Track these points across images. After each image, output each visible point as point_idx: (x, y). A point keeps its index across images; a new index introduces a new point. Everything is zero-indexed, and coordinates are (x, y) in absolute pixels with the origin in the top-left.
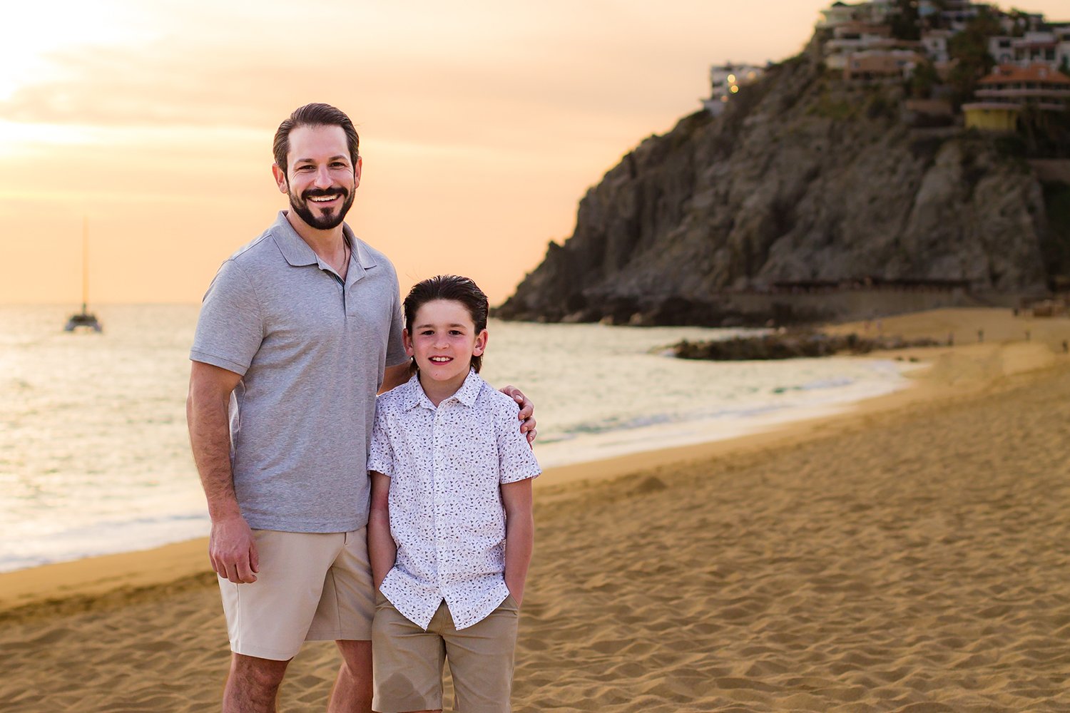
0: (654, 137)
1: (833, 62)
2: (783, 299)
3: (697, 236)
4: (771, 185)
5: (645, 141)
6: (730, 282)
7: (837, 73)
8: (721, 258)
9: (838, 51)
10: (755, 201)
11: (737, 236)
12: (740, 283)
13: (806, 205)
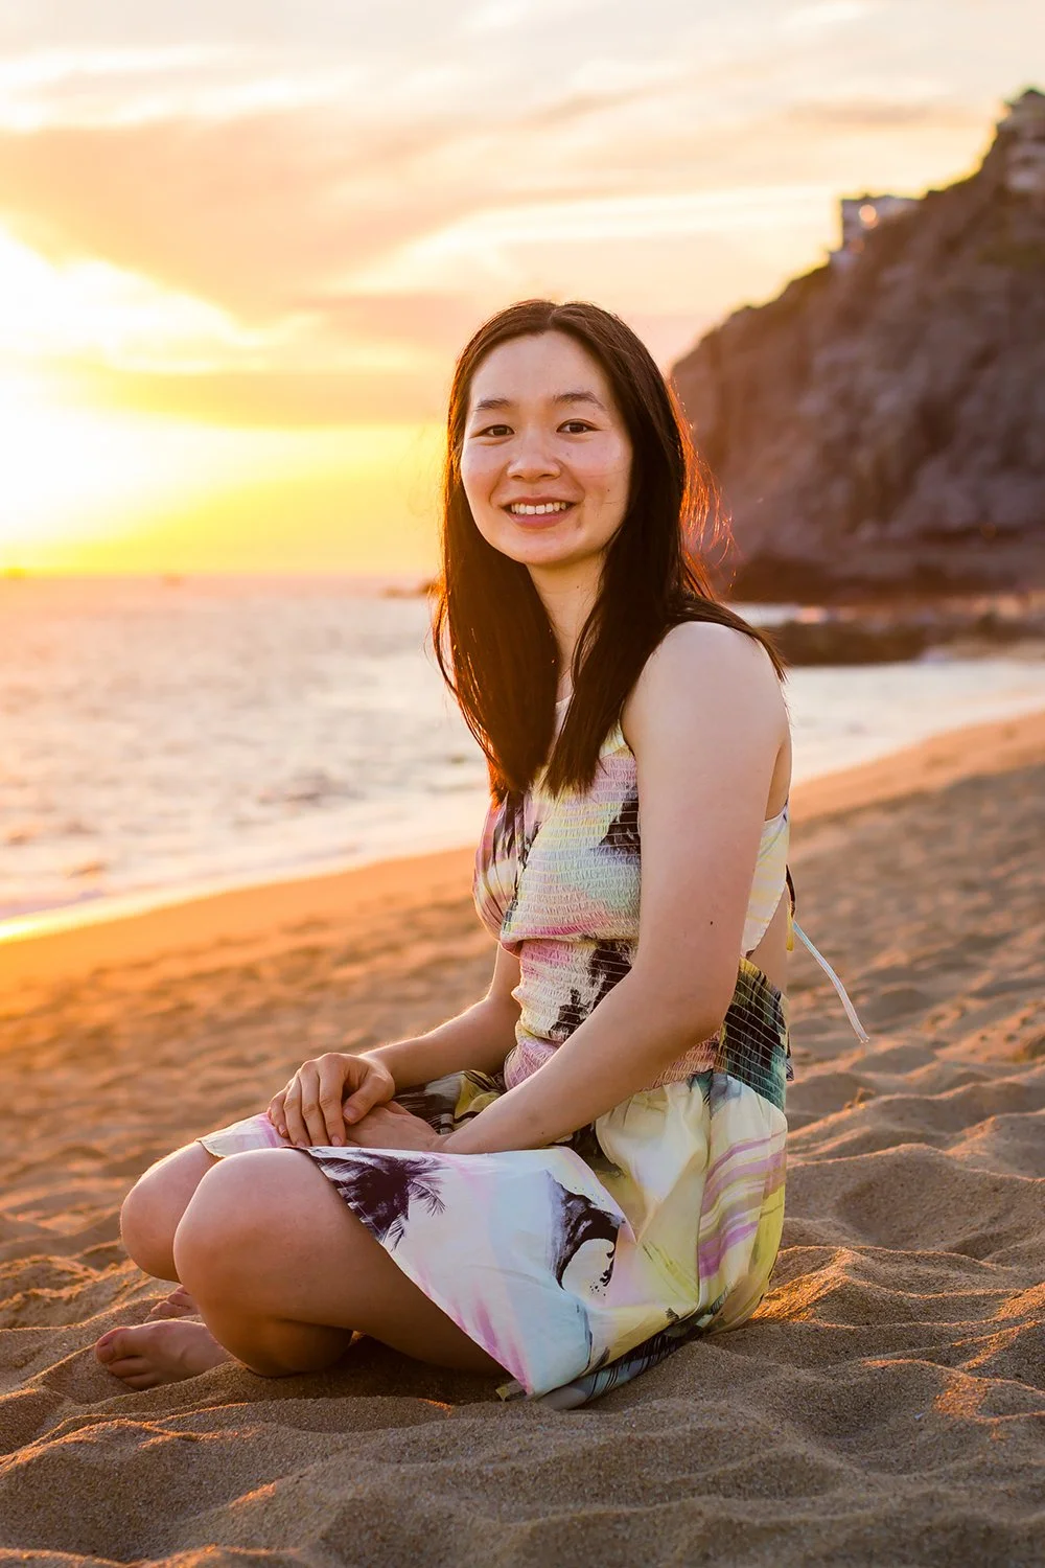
0: (749, 310)
1: (1022, 181)
2: (934, 556)
3: (803, 458)
4: (918, 376)
5: (735, 316)
6: (851, 529)
7: (1024, 198)
8: (839, 492)
9: (1027, 162)
10: (892, 401)
11: (863, 459)
12: (868, 531)
13: (971, 408)
